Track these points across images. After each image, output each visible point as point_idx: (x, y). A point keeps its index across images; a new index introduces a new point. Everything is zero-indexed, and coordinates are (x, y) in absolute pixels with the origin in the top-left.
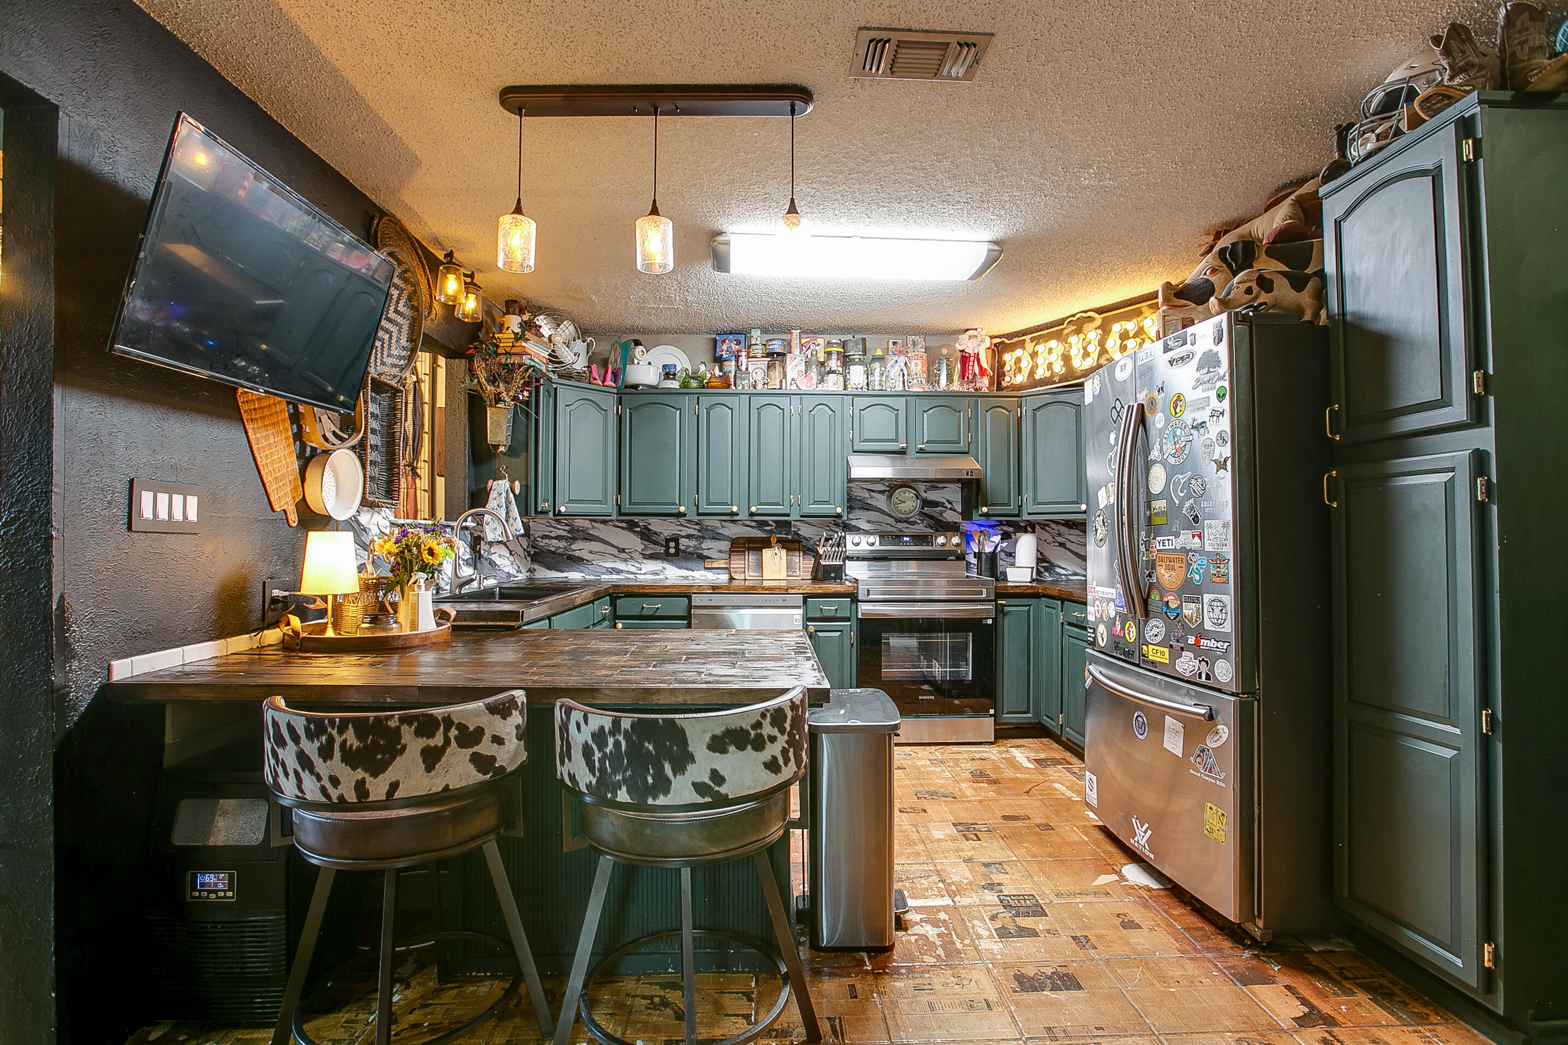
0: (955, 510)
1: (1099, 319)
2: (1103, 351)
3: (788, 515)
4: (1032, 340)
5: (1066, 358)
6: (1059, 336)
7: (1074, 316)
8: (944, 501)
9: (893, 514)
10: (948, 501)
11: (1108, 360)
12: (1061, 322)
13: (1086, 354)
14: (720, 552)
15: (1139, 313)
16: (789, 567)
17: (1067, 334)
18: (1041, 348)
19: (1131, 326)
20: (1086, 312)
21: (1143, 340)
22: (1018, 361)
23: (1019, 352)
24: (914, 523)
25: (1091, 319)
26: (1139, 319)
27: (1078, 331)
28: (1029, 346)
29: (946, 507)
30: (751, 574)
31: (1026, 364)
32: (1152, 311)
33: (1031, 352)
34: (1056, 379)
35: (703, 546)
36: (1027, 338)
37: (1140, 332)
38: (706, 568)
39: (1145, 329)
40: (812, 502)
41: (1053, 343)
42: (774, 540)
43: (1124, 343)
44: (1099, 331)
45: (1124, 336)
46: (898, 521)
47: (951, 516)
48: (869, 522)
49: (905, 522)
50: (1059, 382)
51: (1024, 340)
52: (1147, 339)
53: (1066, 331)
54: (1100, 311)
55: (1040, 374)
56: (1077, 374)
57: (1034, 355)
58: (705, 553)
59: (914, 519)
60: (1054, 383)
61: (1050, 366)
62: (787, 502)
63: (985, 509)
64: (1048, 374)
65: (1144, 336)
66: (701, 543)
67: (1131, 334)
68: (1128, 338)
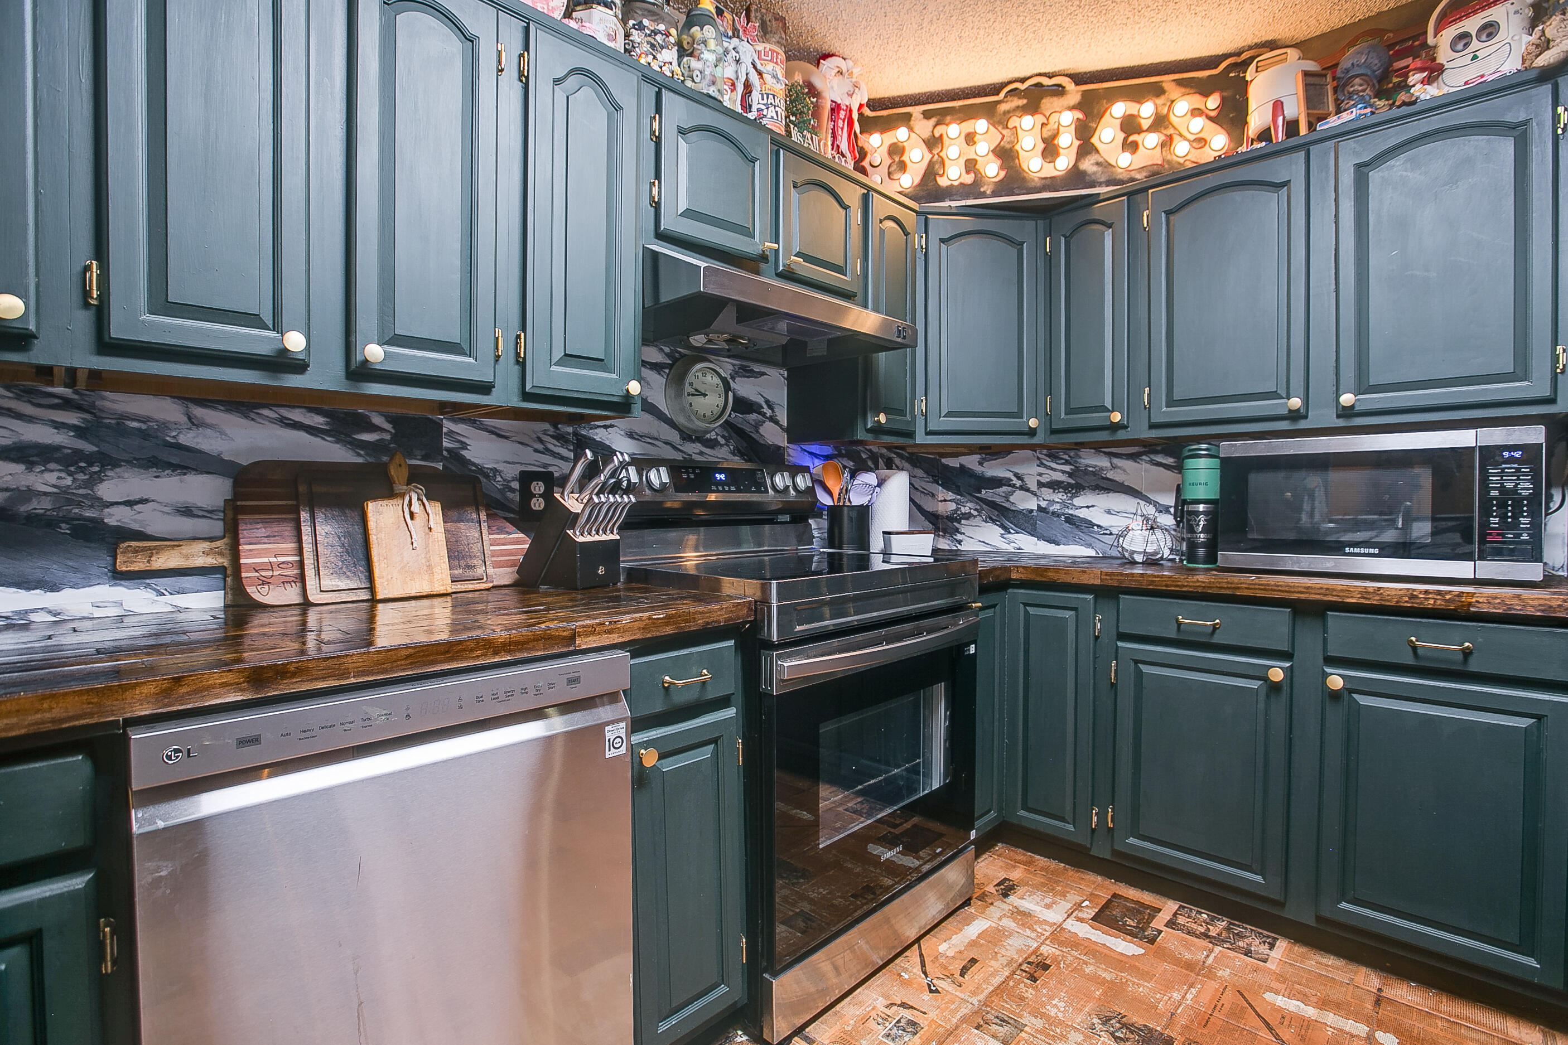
0: (777, 422)
1: (1074, 93)
2: (1086, 148)
3: (485, 388)
4: (927, 115)
5: (1006, 154)
6: (989, 111)
7: (1023, 80)
8: (762, 401)
9: (681, 420)
10: (767, 402)
11: (1098, 164)
12: (995, 89)
13: (1050, 150)
14: (187, 511)
15: (1158, 91)
16: (456, 554)
17: (1005, 113)
18: (953, 130)
19: (1147, 110)
20: (1050, 76)
21: (1170, 138)
22: (896, 150)
23: (901, 134)
24: (712, 444)
25: (1059, 91)
26: (1160, 101)
27: (1032, 107)
28: (924, 127)
29: (764, 415)
30: (328, 583)
31: (917, 156)
32: (1183, 90)
33: (926, 135)
34: (988, 189)
35: (107, 490)
36: (916, 111)
37: (1160, 122)
38: (119, 576)
39: (1172, 118)
40: (558, 354)
41: (981, 125)
42: (398, 473)
43: (1131, 139)
44: (1079, 115)
45: (1130, 126)
46: (687, 436)
47: (773, 435)
48: (631, 435)
49: (699, 439)
50: (994, 194)
51: (908, 116)
52: (1176, 138)
53: (1003, 107)
54: (1078, 79)
55: (953, 174)
56: (1033, 184)
57: (933, 143)
58: (115, 517)
59: (712, 435)
60: (983, 195)
61: (971, 165)
62: (484, 346)
63: (882, 418)
64: (969, 179)
65: (1171, 131)
66: (95, 479)
67: (1145, 124)
68: (1139, 131)
